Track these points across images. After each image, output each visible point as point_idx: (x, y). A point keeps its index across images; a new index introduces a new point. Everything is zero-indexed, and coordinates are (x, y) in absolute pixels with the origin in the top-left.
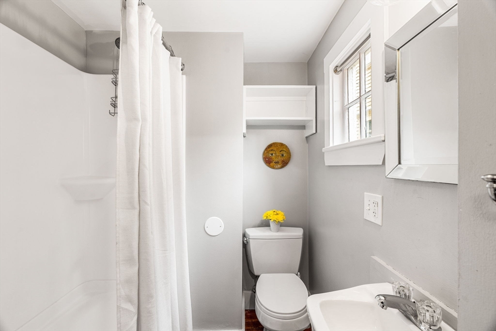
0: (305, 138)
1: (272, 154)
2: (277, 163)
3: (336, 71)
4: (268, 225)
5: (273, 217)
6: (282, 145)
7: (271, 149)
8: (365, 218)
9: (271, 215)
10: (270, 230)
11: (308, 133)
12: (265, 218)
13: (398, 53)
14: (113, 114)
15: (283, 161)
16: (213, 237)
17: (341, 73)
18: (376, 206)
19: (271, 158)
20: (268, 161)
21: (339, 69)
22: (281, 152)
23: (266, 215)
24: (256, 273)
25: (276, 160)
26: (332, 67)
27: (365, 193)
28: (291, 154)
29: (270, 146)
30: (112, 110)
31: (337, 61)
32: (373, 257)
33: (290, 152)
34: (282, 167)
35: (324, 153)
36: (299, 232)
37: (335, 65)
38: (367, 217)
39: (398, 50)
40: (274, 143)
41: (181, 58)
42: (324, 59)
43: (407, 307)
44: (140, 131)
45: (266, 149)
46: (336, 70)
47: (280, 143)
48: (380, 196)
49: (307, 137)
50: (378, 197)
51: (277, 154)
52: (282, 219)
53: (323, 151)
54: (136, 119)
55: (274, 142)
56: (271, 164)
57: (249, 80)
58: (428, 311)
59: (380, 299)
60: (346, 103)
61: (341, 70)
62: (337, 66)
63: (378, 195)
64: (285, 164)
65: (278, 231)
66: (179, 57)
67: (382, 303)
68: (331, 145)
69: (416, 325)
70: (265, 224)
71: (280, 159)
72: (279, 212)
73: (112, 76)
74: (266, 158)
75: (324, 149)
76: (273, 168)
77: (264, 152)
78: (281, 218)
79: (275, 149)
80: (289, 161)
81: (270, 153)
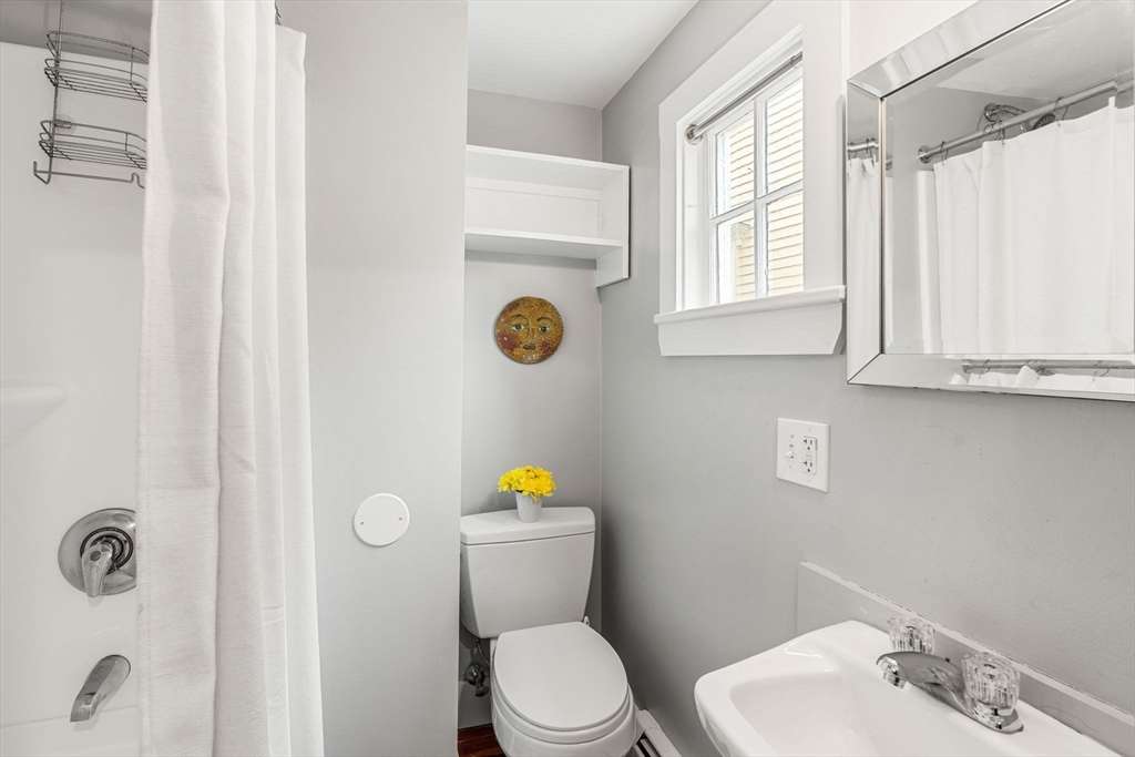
0: (595, 291)
1: (518, 327)
2: (530, 348)
3: (690, 135)
4: (511, 505)
5: (528, 485)
6: (542, 303)
7: (515, 312)
8: (778, 476)
9: (518, 477)
10: (518, 517)
11: (603, 277)
12: (505, 488)
13: (882, 107)
14: (45, 177)
15: (545, 345)
16: (380, 550)
17: (700, 143)
18: (812, 447)
19: (516, 337)
20: (508, 343)
21: (697, 134)
22: (541, 322)
23: (507, 480)
24: (482, 633)
25: (529, 341)
26: (681, 127)
27: (779, 419)
28: (565, 329)
29: (513, 305)
30: (43, 161)
31: (696, 114)
32: (804, 564)
33: (561, 323)
34: (543, 359)
35: (657, 326)
36: (585, 519)
37: (690, 122)
38: (784, 472)
39: (882, 99)
40: (523, 299)
41: (304, 36)
42: (661, 106)
43: (938, 674)
44: (224, 229)
45: (504, 313)
46: (692, 133)
47: (539, 299)
48: (824, 426)
49: (599, 289)
50: (819, 430)
51: (531, 327)
52: (549, 489)
53: (655, 321)
54: (213, 189)
55: (525, 295)
56: (517, 352)
57: (479, 133)
58: (992, 677)
59: (889, 667)
60: (712, 213)
61: (701, 137)
62: (693, 125)
63: (817, 424)
64: (548, 350)
65: (537, 518)
66: (301, 31)
67: (896, 673)
68: (679, 308)
69: (962, 712)
70: (504, 503)
71: (537, 339)
72: (539, 471)
73: (47, 54)
74: (503, 336)
75: (657, 319)
76: (520, 360)
77: (499, 319)
78: (545, 485)
79: (526, 313)
80: (558, 344)
81: (515, 322)
